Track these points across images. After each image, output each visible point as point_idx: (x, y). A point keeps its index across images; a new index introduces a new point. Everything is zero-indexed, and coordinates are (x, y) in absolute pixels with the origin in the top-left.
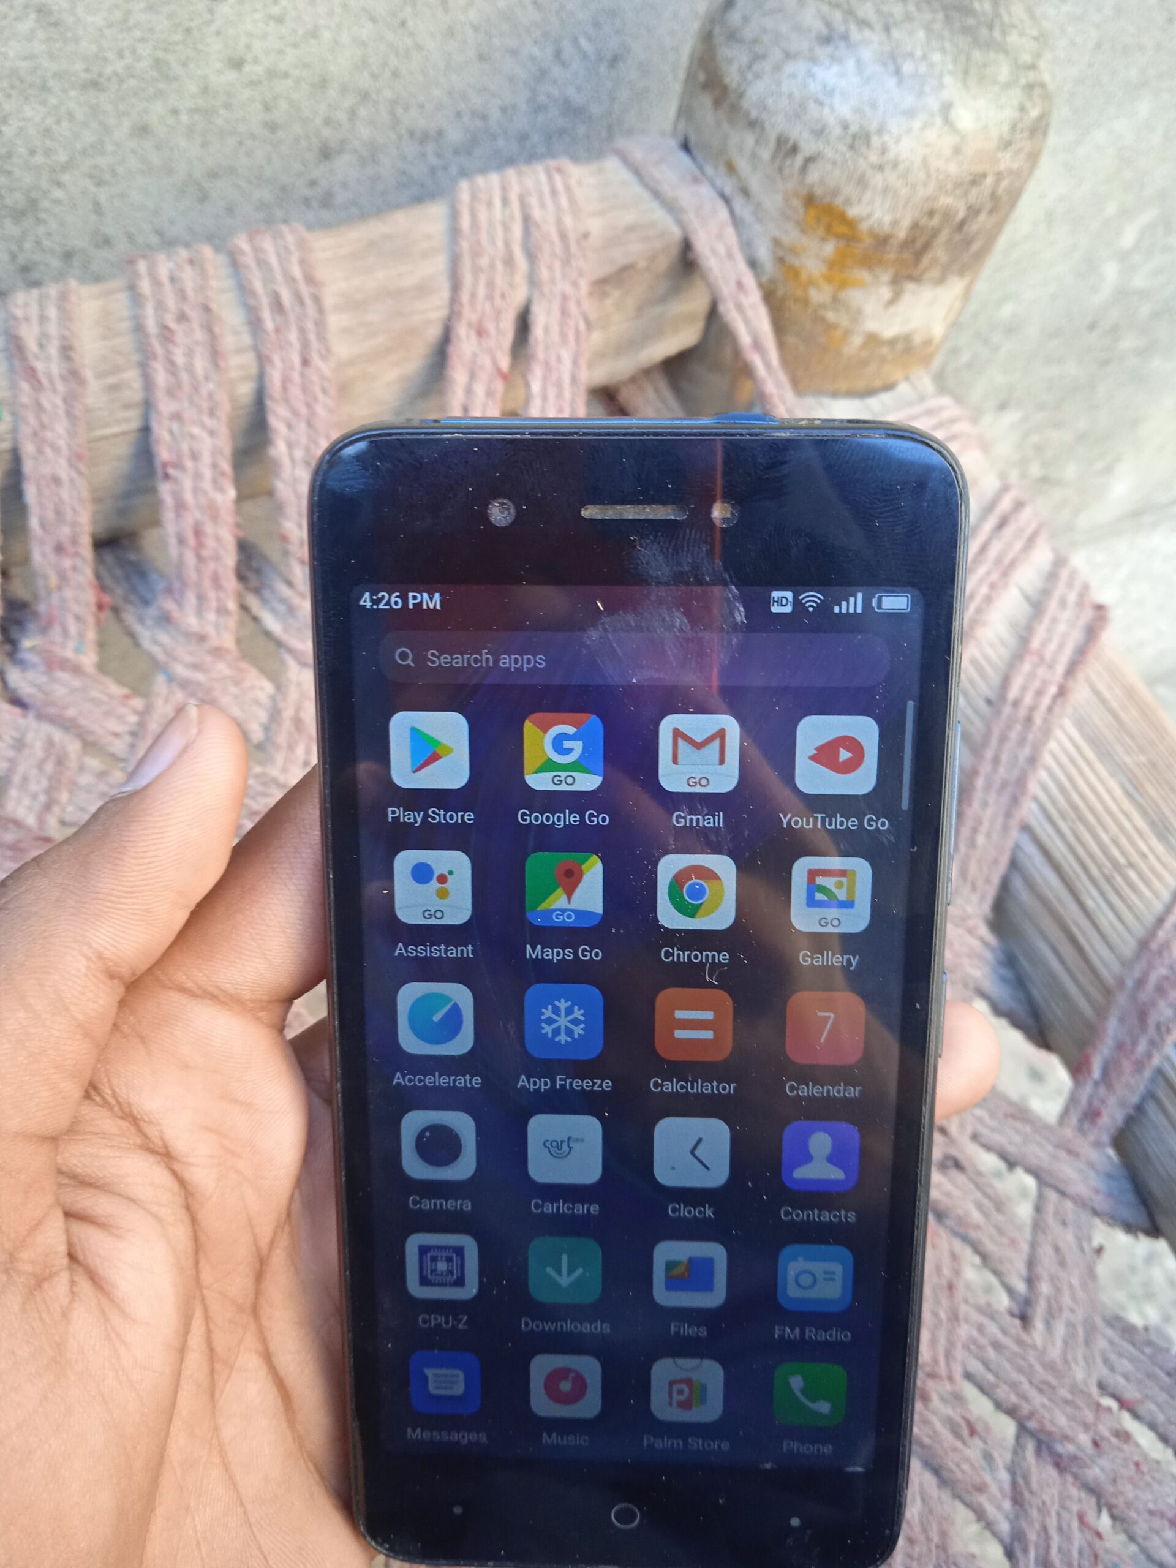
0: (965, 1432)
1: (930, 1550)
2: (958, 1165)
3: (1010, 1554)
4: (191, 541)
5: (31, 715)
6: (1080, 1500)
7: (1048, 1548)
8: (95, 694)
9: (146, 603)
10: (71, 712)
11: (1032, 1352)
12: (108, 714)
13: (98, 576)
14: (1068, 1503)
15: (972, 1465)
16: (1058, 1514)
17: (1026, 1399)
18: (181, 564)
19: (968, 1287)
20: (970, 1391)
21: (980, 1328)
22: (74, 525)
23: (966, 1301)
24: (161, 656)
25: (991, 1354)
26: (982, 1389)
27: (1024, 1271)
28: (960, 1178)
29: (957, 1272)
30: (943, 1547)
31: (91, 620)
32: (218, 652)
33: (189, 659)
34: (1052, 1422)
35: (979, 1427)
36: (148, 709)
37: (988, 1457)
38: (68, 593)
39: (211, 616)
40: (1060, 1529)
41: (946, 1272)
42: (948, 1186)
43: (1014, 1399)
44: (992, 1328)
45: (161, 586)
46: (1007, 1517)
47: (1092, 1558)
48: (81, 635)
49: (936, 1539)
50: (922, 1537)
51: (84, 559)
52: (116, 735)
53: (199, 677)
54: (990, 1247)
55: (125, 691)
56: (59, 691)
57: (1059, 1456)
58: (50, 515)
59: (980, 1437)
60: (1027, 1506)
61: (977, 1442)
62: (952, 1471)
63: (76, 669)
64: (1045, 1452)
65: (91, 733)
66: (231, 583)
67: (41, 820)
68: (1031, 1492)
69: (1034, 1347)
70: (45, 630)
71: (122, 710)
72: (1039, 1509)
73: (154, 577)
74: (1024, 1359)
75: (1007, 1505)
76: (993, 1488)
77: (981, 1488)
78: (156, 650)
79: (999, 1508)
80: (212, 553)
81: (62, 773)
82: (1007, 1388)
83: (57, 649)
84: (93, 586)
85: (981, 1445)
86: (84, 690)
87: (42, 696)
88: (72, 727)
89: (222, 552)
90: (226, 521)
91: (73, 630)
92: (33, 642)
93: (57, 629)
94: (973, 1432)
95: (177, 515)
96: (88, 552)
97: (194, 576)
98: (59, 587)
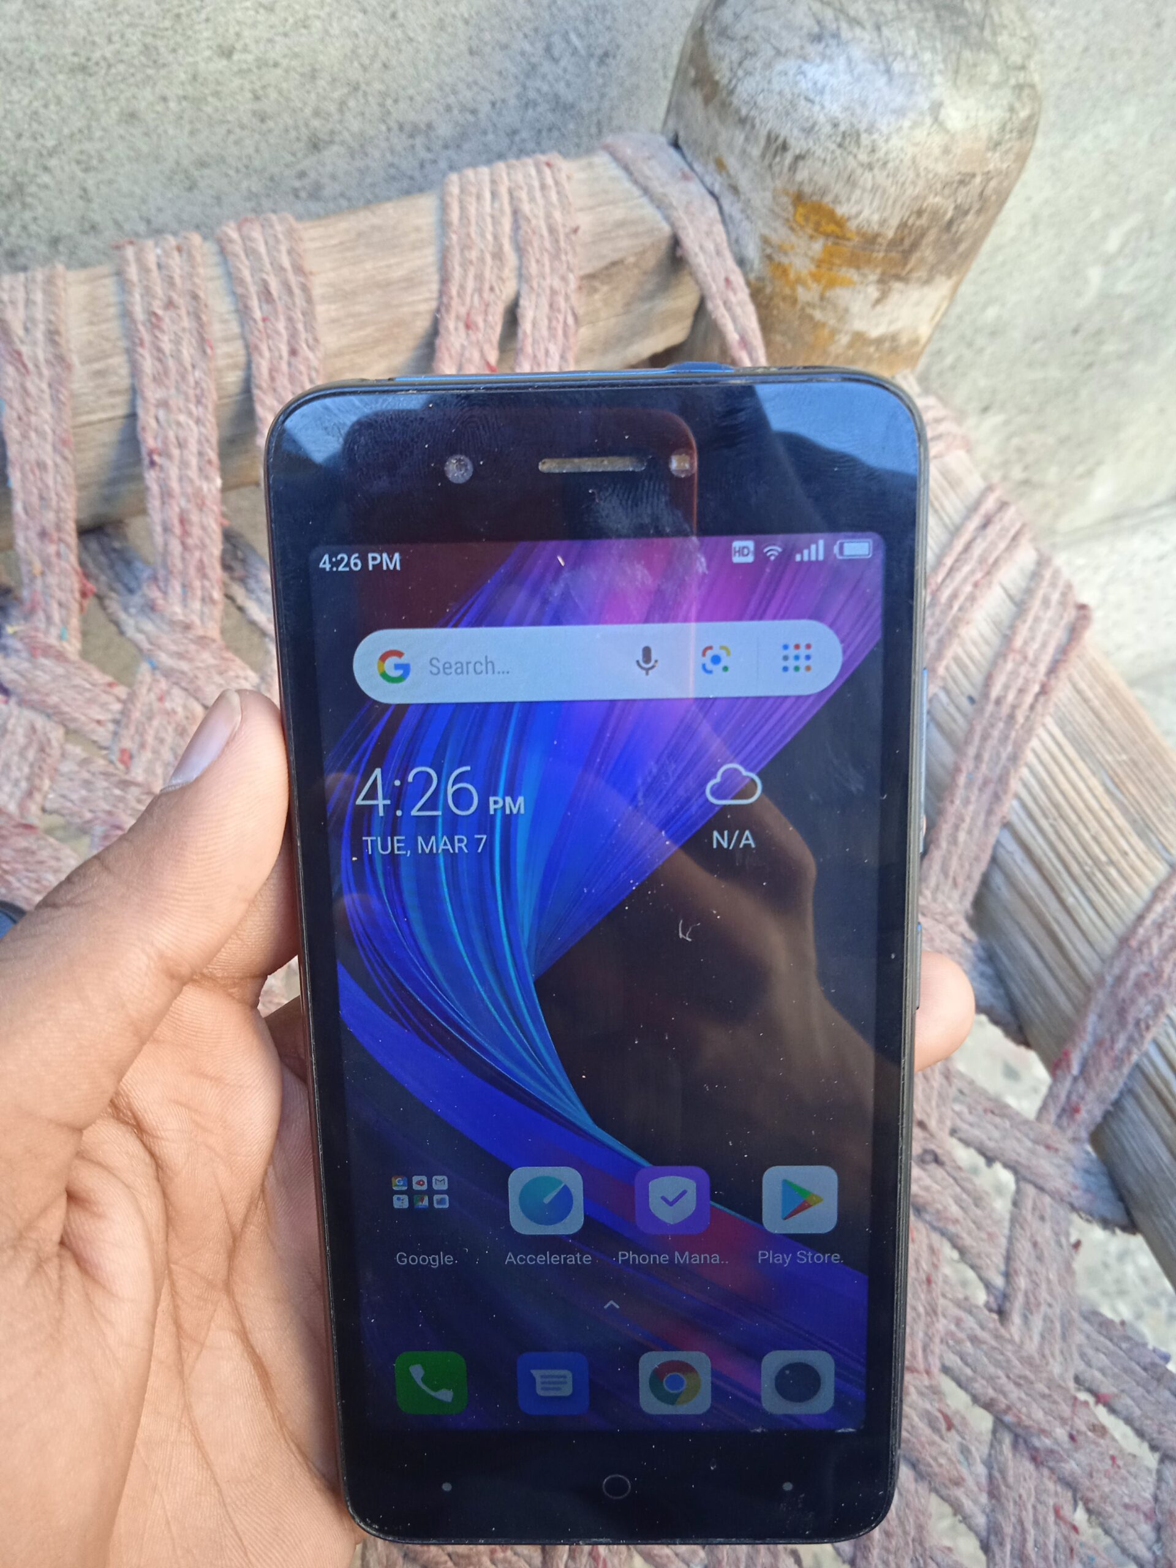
0: (943, 1426)
1: (907, 1544)
2: (937, 1160)
3: (986, 1548)
4: (177, 530)
5: (13, 701)
6: (1056, 1494)
7: (1024, 1540)
8: (78, 681)
9: (131, 591)
10: (54, 699)
11: (1010, 1347)
12: (91, 701)
13: (82, 564)
14: (1044, 1497)
15: (949, 1459)
16: (1034, 1507)
17: (1005, 1395)
18: (166, 553)
19: (946, 1280)
20: (947, 1385)
21: (958, 1322)
22: (58, 511)
23: (944, 1296)
24: (146, 645)
25: (968, 1347)
26: (960, 1384)
27: (1002, 1267)
28: (939, 1172)
29: (935, 1266)
30: (920, 1541)
31: (75, 607)
32: (203, 641)
33: (173, 648)
34: (1029, 1416)
35: (956, 1421)
36: (132, 697)
37: (965, 1451)
38: (52, 580)
39: (197, 605)
40: (1036, 1523)
41: (925, 1265)
42: (928, 1182)
43: (991, 1393)
44: (970, 1322)
45: (146, 574)
46: (984, 1512)
47: (1068, 1551)
48: (65, 622)
49: (913, 1533)
50: (899, 1531)
51: (68, 545)
52: (99, 722)
53: (184, 666)
54: (967, 1241)
55: (109, 679)
56: (42, 677)
57: (1036, 1449)
58: (35, 500)
59: (958, 1431)
60: (1003, 1500)
61: (955, 1435)
62: (930, 1466)
63: (60, 657)
64: (1022, 1446)
65: (74, 720)
66: (216, 572)
67: (22, 807)
68: (1008, 1486)
69: (1011, 1341)
70: (29, 615)
71: (104, 698)
72: (1015, 1502)
73: (138, 565)
74: (1002, 1354)
75: (984, 1499)
76: (970, 1482)
77: (958, 1482)
78: (140, 638)
79: (975, 1502)
80: (198, 542)
81: (44, 760)
82: (984, 1382)
83: (41, 635)
84: (77, 573)
85: (958, 1439)
86: (67, 677)
87: (24, 683)
88: (55, 714)
89: (207, 541)
90: (212, 511)
91: (56, 617)
92: (16, 628)
93: (41, 615)
94: (950, 1426)
95: (163, 503)
96: (72, 539)
97: (179, 565)
98: (43, 574)
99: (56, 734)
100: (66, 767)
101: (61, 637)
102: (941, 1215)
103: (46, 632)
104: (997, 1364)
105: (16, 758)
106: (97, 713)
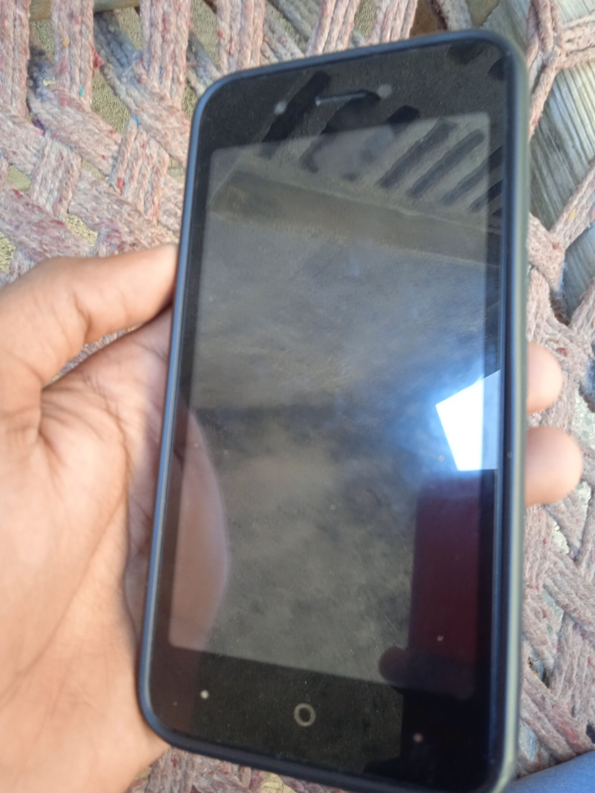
0: (541, 615)
4: (160, 27)
5: (47, 134)
6: (590, 652)
7: (572, 674)
8: (90, 126)
9: (123, 65)
10: (75, 137)
11: (580, 579)
12: (98, 142)
14: (584, 654)
16: (579, 658)
17: (572, 601)
19: (553, 541)
20: (545, 594)
21: (555, 563)
23: (550, 549)
24: (133, 107)
25: (558, 576)
26: (551, 594)
27: (580, 537)
29: (548, 534)
31: (90, 73)
32: (171, 109)
33: (152, 111)
34: (584, 614)
35: (548, 614)
36: (125, 142)
37: (550, 628)
38: (76, 51)
39: (169, 83)
40: (579, 665)
41: (543, 534)
43: (566, 601)
44: (561, 564)
45: (134, 55)
46: (554, 657)
47: (592, 680)
48: (83, 83)
51: (87, 27)
52: (103, 157)
53: (159, 125)
54: (567, 523)
55: (110, 128)
56: (68, 121)
57: (585, 631)
59: (548, 618)
60: (565, 654)
61: (546, 621)
62: (532, 634)
63: (79, 108)
64: (578, 629)
65: (88, 154)
66: (182, 62)
67: (54, 208)
68: (568, 647)
69: (580, 576)
70: (58, 74)
71: (107, 141)
72: (570, 656)
73: (128, 47)
74: (576, 582)
75: (555, 651)
76: (550, 643)
77: (544, 643)
78: (129, 100)
79: (550, 652)
80: (173, 38)
81: (69, 179)
82: (564, 595)
83: (66, 90)
84: (93, 49)
85: (547, 622)
86: (84, 122)
87: (55, 123)
88: (76, 147)
89: (180, 38)
90: (185, 16)
91: (78, 79)
92: (49, 82)
93: (67, 75)
94: (545, 616)
95: (152, 5)
96: (90, 21)
97: (159, 53)
98: (70, 45)
99: (76, 162)
100: (83, 185)
101: (80, 94)
102: (556, 509)
103: (71, 88)
104: (572, 587)
105: (50, 175)
106: (102, 151)
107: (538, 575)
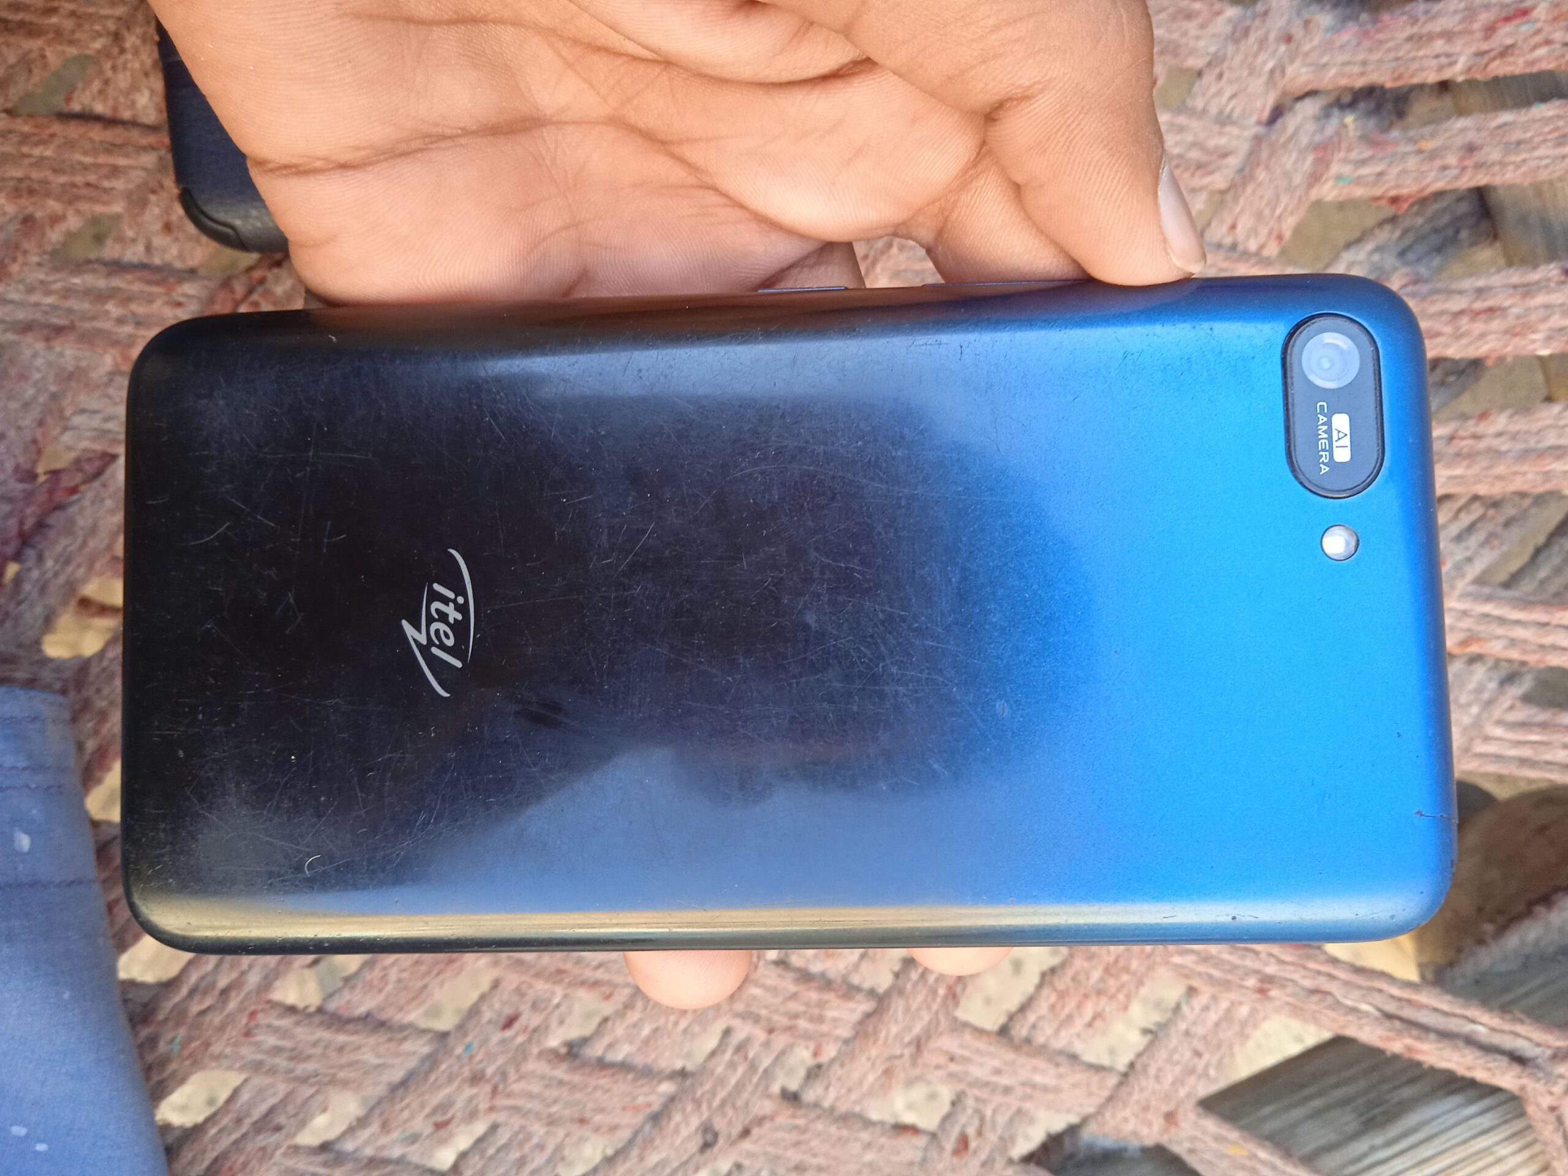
0: (439, 1118)
2: (706, 1146)
4: (1479, 305)
5: (1260, 130)
8: (1284, 200)
9: (1402, 254)
10: (1261, 175)
12: (1259, 216)
13: (1439, 195)
15: (405, 1122)
18: (1450, 293)
19: (582, 1140)
20: (480, 1128)
22: (1502, 164)
23: (567, 1135)
31: (1378, 192)
35: (443, 1133)
37: (414, 1139)
38: (1412, 163)
45: (1423, 270)
46: (357, 1150)
48: (1358, 181)
49: (342, 1075)
50: (344, 1060)
51: (1457, 178)
52: (1233, 227)
54: (622, 1167)
55: (1287, 234)
56: (1288, 160)
58: (1516, 135)
59: (432, 1134)
61: (429, 1130)
62: (402, 1100)
63: (1315, 178)
65: (1236, 199)
70: (1366, 139)
71: (1264, 231)
73: (1436, 261)
75: (369, 1152)
76: (384, 1140)
77: (385, 1127)
79: (367, 1143)
80: (1464, 329)
81: (1186, 170)
82: (479, 1166)
83: (1342, 154)
84: (1422, 190)
85: (426, 1133)
86: (1290, 189)
87: (1282, 140)
88: (1244, 178)
89: (1464, 341)
90: (1506, 346)
91: (1365, 171)
92: (1351, 127)
93: (1367, 154)
94: (439, 1126)
95: (1515, 287)
96: (1468, 181)
97: (1434, 309)
98: (1420, 152)
99: (1219, 180)
101: (1339, 177)
102: (649, 1142)
103: (1345, 161)
105: (1190, 138)
106: (1245, 223)
107: (516, 1109)
